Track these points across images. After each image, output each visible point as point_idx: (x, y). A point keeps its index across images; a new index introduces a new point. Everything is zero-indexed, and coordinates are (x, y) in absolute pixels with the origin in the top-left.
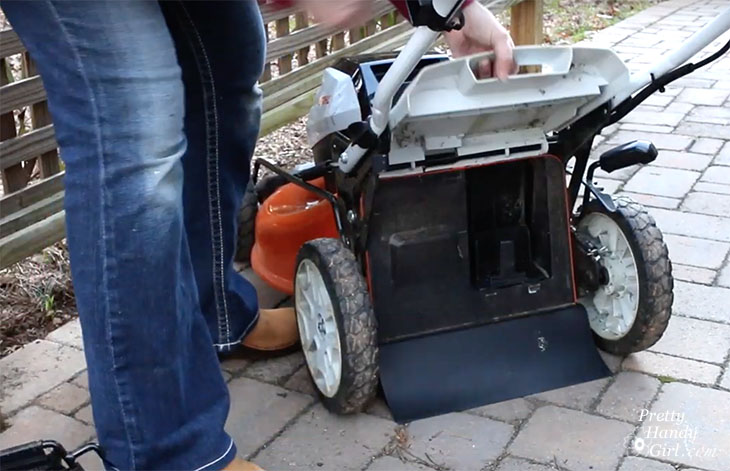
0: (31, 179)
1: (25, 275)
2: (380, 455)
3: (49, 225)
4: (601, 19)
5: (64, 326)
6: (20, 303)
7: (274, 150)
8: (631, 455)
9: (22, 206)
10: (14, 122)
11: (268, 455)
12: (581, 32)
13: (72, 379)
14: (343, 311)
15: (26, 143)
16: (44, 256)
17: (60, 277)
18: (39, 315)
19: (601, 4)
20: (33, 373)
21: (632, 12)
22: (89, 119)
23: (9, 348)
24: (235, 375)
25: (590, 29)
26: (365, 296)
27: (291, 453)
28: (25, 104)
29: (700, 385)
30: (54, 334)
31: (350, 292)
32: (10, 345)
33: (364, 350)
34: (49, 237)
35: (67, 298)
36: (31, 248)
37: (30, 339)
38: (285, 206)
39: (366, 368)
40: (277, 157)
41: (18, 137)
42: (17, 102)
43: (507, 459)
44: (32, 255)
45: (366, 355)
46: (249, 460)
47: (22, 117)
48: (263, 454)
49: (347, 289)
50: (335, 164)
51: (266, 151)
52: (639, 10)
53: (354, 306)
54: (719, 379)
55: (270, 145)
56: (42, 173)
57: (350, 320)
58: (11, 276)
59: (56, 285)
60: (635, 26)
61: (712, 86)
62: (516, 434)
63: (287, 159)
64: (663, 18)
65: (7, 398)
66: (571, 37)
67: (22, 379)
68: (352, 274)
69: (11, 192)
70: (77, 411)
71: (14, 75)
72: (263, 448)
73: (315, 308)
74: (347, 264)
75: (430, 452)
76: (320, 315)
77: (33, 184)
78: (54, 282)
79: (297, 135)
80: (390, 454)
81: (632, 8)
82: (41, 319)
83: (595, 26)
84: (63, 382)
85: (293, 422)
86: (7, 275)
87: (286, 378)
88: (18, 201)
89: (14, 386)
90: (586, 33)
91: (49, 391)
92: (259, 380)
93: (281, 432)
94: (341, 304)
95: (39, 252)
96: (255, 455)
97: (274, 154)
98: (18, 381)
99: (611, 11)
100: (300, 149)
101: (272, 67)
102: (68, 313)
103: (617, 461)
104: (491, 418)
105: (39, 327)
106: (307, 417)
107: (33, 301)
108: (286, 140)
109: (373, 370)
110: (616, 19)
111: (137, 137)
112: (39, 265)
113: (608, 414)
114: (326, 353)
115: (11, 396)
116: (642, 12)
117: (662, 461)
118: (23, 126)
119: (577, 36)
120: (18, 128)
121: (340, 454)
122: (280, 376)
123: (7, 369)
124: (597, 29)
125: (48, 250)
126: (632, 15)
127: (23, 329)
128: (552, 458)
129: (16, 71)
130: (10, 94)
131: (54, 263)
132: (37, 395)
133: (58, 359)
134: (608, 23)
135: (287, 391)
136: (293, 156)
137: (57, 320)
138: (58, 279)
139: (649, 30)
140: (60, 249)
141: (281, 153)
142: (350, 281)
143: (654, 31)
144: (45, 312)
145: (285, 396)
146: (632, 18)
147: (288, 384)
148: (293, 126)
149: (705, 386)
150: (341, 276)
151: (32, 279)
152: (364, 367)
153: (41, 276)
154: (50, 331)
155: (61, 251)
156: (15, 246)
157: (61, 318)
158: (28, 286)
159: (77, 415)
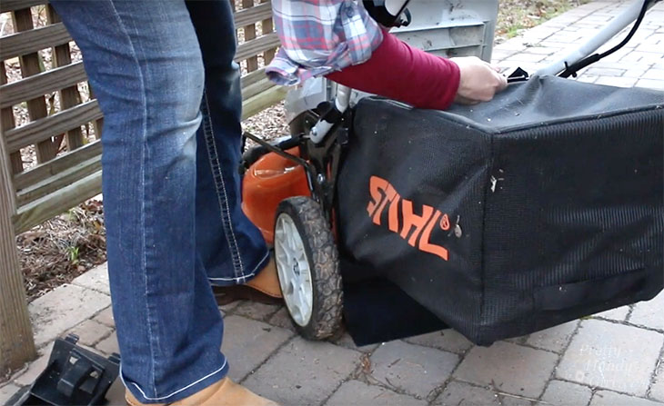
0: (59, 152)
1: (55, 231)
2: (348, 380)
3: (75, 189)
4: (531, 19)
5: (87, 273)
6: (50, 254)
7: (261, 127)
8: (556, 379)
9: (52, 173)
10: (45, 105)
11: (256, 379)
12: (515, 30)
13: (93, 317)
14: (311, 246)
15: (54, 122)
16: (70, 215)
17: (84, 232)
18: (66, 264)
19: (531, 7)
20: (61, 311)
21: (556, 13)
22: (136, 90)
23: (41, 291)
24: (228, 313)
25: (522, 27)
26: (328, 233)
27: (274, 378)
28: (55, 89)
29: (612, 321)
30: (78, 279)
31: (317, 230)
32: (42, 289)
33: (330, 277)
34: (75, 199)
35: (90, 250)
36: (59, 209)
37: (59, 284)
38: (267, 171)
39: (333, 292)
40: (263, 133)
41: (48, 117)
42: (47, 88)
43: (453, 382)
44: (60, 214)
45: (332, 282)
46: (240, 383)
47: (52, 100)
48: (251, 379)
49: (314, 229)
50: (307, 137)
51: (254, 128)
52: (562, 12)
53: (320, 241)
54: (628, 316)
55: (257, 124)
56: (68, 147)
57: (318, 253)
58: (44, 231)
59: (80, 239)
60: (558, 25)
61: (622, 75)
62: (460, 362)
63: (271, 135)
64: (582, 18)
65: (40, 332)
66: (506, 34)
67: (52, 316)
68: (318, 218)
69: (42, 162)
70: (97, 343)
71: (46, 65)
72: (251, 373)
73: (291, 254)
74: (314, 210)
75: (390, 377)
76: (295, 259)
77: (61, 155)
78: (79, 236)
79: (279, 115)
80: (356, 378)
81: (556, 10)
82: (67, 267)
83: (525, 25)
84: (86, 319)
85: (276, 352)
86: (40, 231)
87: (270, 316)
88: (48, 170)
89: (45, 322)
90: (518, 31)
91: (75, 326)
92: (248, 317)
93: (266, 360)
94: (310, 240)
95: (66, 211)
96: (245, 379)
97: (260, 130)
98: (48, 318)
99: (538, 12)
100: (282, 126)
101: (258, 59)
102: (90, 262)
103: (544, 384)
104: (439, 348)
105: (66, 273)
106: (287, 348)
107: (61, 252)
108: (270, 119)
109: (339, 294)
110: (543, 19)
111: (174, 104)
112: (66, 222)
113: (537, 346)
114: (301, 289)
115: (43, 330)
116: (565, 13)
117: (581, 385)
118: (53, 108)
119: (511, 34)
120: (49, 109)
121: (315, 378)
122: (265, 314)
123: (39, 308)
124: (527, 27)
125: (74, 210)
126: (556, 16)
127: (53, 275)
128: (490, 382)
129: (47, 62)
130: (42, 81)
131: (78, 220)
132: (64, 329)
133: (82, 300)
134: (536, 22)
135: (271, 327)
136: (276, 132)
137: (81, 268)
138: (81, 234)
139: (571, 28)
140: (83, 209)
141: (266, 130)
142: (316, 222)
143: (575, 29)
144: (71, 261)
145: (269, 330)
146: (556, 18)
147: (272, 321)
148: (276, 108)
149: (617, 322)
150: (309, 219)
151: (60, 234)
152: (330, 292)
153: (68, 231)
154: (75, 277)
155: (84, 211)
156: (46, 206)
157: (85, 266)
158: (57, 240)
159: (97, 346)
